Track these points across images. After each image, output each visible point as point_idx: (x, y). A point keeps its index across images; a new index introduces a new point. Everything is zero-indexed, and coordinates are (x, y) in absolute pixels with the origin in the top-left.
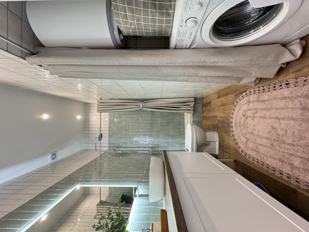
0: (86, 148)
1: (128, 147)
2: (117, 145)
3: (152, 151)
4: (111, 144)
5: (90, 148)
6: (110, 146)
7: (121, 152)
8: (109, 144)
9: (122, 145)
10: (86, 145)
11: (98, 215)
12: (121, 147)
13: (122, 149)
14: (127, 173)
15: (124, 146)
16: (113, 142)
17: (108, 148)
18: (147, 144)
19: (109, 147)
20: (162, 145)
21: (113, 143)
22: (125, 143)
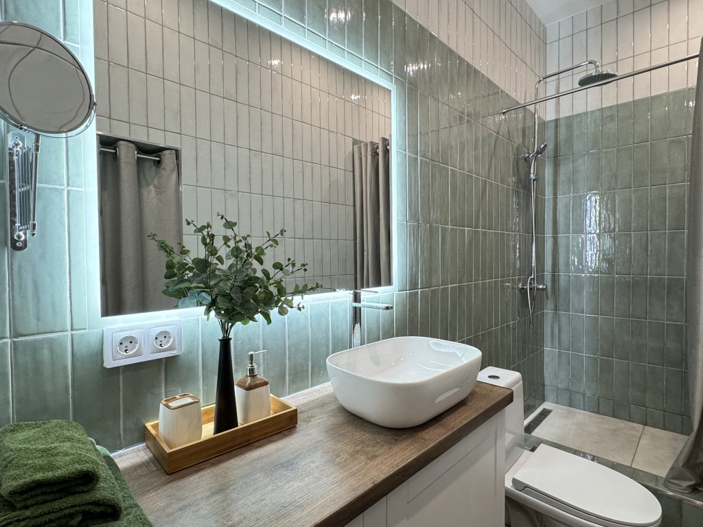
0: (552, 36)
1: (555, 194)
2: (563, 150)
3: (538, 289)
4: (569, 127)
5: (552, 50)
6: (562, 123)
7: (532, 176)
8: (567, 118)
9: (562, 169)
10: (566, 30)
11: (360, 148)
12: (556, 165)
13: (548, 172)
14: (444, 230)
15: (562, 178)
16: (576, 132)
17: (554, 118)
18: (567, 264)
19: (557, 121)
20: (564, 320)
21: (572, 135)
22: (572, 181)
